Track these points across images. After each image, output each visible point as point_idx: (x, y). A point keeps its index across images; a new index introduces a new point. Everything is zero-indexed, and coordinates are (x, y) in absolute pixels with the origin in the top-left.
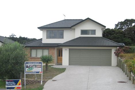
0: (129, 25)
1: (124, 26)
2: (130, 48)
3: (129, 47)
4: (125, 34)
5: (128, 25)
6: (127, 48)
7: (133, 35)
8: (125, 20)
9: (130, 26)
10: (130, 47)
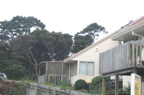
0: (24, 30)
1: (12, 32)
2: (16, 86)
3: (13, 83)
4: (12, 51)
5: (21, 29)
6: (8, 83)
7: (30, 55)
8: (15, 19)
9: (24, 34)
10: (17, 82)
